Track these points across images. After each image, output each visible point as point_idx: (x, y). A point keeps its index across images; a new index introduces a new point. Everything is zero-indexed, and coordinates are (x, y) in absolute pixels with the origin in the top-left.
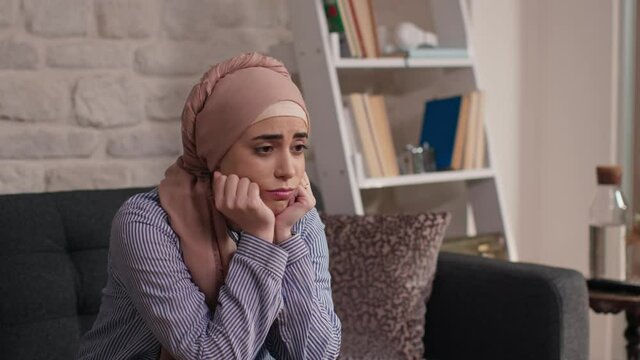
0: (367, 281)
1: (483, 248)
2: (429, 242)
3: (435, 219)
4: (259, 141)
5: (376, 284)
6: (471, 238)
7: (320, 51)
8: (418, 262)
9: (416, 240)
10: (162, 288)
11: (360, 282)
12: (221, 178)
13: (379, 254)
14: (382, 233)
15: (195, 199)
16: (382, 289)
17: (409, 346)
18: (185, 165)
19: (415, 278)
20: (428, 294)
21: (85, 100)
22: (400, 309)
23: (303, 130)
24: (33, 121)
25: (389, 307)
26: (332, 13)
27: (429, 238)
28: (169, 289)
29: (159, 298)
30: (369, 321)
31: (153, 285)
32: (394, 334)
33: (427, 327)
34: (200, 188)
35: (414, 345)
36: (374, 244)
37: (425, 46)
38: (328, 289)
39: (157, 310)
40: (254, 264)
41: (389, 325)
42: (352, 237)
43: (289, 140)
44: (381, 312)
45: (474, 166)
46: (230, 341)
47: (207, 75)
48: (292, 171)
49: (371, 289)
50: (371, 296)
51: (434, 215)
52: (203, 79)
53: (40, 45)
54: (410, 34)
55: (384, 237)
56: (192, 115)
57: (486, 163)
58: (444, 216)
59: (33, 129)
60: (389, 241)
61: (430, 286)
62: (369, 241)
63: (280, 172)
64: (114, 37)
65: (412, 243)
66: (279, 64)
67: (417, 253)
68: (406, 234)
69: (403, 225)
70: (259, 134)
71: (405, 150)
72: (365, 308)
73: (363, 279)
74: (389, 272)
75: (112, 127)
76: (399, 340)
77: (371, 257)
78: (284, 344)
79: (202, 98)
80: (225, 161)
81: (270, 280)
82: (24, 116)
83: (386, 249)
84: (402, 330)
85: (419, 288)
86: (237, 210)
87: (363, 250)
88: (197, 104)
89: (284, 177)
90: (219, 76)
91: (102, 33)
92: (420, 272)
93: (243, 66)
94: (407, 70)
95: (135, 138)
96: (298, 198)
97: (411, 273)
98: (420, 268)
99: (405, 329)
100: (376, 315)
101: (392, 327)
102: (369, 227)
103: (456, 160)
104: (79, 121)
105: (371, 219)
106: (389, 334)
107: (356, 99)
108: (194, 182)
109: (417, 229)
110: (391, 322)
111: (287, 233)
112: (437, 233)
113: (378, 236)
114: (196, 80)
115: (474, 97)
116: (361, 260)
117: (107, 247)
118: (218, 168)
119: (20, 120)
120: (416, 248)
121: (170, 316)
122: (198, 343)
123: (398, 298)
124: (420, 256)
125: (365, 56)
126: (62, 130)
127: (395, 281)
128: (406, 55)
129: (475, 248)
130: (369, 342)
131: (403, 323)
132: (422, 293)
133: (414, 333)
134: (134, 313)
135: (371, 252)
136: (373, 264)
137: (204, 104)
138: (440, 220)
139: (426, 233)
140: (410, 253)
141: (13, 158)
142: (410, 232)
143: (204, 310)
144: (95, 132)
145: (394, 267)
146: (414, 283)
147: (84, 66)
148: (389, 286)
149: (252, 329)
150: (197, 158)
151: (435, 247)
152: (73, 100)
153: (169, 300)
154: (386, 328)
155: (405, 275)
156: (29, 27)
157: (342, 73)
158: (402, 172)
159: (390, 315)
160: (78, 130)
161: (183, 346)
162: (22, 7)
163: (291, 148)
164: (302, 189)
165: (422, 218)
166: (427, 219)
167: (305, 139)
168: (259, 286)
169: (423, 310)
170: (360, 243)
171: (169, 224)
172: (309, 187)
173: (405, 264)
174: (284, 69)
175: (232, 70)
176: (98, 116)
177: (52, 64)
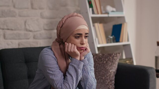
0: (100, 70)
1: (127, 62)
2: (115, 60)
3: (117, 55)
4: (77, 35)
5: (102, 71)
6: (124, 59)
7: (87, 13)
8: (113, 65)
9: (112, 60)
10: (52, 71)
11: (98, 70)
12: (67, 44)
13: (103, 63)
14: (104, 58)
15: (60, 49)
16: (104, 72)
17: (111, 86)
18: (57, 41)
19: (112, 69)
20: (115, 73)
21: (28, 25)
22: (109, 77)
23: (87, 32)
24: (15, 30)
25: (106, 76)
26: (90, 3)
27: (115, 59)
28: (54, 71)
29: (52, 74)
30: (101, 80)
31: (50, 70)
32: (107, 83)
33: (115, 82)
34: (61, 46)
35: (112, 86)
36: (102, 61)
37: (113, 11)
38: (93, 72)
39: (51, 77)
40: (75, 66)
41: (106, 81)
42: (96, 59)
43: (84, 35)
44: (104, 78)
45: (125, 41)
46: (69, 85)
47: (63, 18)
48: (85, 42)
49: (101, 72)
50: (101, 74)
51: (117, 54)
52: (62, 19)
53: (17, 11)
54: (109, 8)
55: (104, 59)
56: (59, 28)
57: (128, 40)
58: (119, 54)
59: (15, 32)
60: (105, 60)
61: (116, 71)
62: (100, 60)
63: (82, 43)
64: (35, 9)
65: (111, 60)
66: (81, 15)
67: (113, 63)
68: (110, 58)
69: (109, 56)
70: (76, 33)
71: (108, 37)
72: (100, 77)
73: (99, 69)
74: (105, 68)
75: (35, 31)
76: (108, 85)
77: (101, 64)
78: (82, 86)
79: (62, 24)
80: (68, 40)
81: (79, 69)
82: (13, 29)
83: (105, 62)
84: (109, 82)
85: (113, 72)
86: (71, 52)
87: (99, 62)
88: (61, 26)
89: (83, 44)
90: (66, 18)
91: (32, 8)
92: (113, 68)
93: (72, 16)
94: (109, 17)
95: (40, 34)
96: (86, 49)
97: (111, 68)
98: (113, 67)
99: (110, 82)
100: (102, 78)
101: (106, 82)
102: (100, 56)
103: (121, 40)
104: (27, 30)
105: (101, 55)
106: (106, 83)
107: (96, 25)
108: (60, 45)
109: (112, 57)
110: (106, 80)
111: (83, 58)
112: (117, 58)
113: (103, 59)
114: (60, 20)
115: (125, 24)
116: (98, 65)
117: (37, 61)
118: (66, 42)
119: (12, 30)
120: (112, 62)
121: (54, 78)
122: (61, 85)
123: (108, 74)
124: (113, 64)
125: (98, 14)
126: (22, 32)
127: (107, 70)
128: (108, 13)
129: (126, 62)
130: (101, 85)
131: (109, 80)
132: (114, 73)
133: (112, 83)
134: (44, 77)
135: (101, 63)
136: (101, 66)
137: (62, 26)
138: (118, 55)
139: (115, 58)
140: (111, 63)
141: (10, 39)
142: (111, 58)
143: (63, 77)
144: (31, 33)
145: (107, 66)
146: (112, 71)
147: (28, 16)
148: (105, 71)
149: (75, 82)
150: (60, 39)
151: (117, 61)
152: (25, 25)
153: (54, 74)
154: (105, 82)
155: (109, 69)
156: (14, 7)
157: (93, 18)
158: (107, 43)
159: (106, 79)
160: (26, 32)
161: (58, 86)
162: (13, 2)
163: (84, 37)
164: (87, 47)
165: (114, 54)
166: (115, 55)
167: (88, 34)
168: (76, 71)
169: (114, 77)
170: (98, 60)
171: (54, 55)
172: (89, 46)
173: (110, 66)
174: (82, 17)
175: (69, 17)
176: (31, 29)
177: (20, 16)
